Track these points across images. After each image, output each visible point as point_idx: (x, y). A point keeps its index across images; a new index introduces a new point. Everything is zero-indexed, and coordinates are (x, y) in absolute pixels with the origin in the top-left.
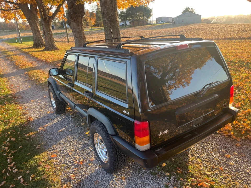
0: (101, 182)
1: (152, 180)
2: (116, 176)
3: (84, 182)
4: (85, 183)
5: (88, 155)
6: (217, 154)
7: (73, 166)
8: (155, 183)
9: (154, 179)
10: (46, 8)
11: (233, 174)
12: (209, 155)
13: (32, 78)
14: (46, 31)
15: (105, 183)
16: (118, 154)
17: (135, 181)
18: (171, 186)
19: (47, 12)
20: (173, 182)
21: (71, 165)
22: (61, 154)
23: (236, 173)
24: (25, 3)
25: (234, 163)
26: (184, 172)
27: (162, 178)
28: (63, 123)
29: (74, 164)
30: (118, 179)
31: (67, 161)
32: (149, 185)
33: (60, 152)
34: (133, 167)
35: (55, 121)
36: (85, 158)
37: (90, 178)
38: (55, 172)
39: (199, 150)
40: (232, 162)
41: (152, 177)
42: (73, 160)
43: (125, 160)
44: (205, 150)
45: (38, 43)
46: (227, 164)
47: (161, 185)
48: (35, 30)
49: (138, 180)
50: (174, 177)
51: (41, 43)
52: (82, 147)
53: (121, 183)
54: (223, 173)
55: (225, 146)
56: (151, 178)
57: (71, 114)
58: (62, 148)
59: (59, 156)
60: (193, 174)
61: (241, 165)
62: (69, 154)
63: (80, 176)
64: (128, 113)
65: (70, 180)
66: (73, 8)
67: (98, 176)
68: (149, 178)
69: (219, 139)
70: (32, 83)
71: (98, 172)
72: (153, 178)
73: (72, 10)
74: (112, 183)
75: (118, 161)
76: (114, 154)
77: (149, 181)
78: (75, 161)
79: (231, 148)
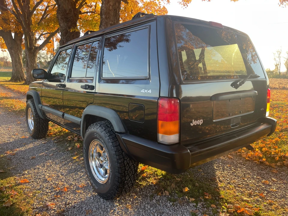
0: (96, 212)
1: (171, 208)
2: (118, 204)
3: (69, 212)
4: (71, 213)
5: (75, 181)
6: (252, 181)
7: (54, 193)
8: (176, 211)
9: (174, 206)
10: (33, 38)
11: (279, 201)
12: (242, 181)
13: (5, 106)
14: (30, 63)
15: (102, 213)
16: (126, 164)
17: (147, 210)
18: (200, 214)
19: (34, 42)
20: (202, 210)
21: (50, 192)
22: (35, 179)
23: (282, 199)
24: (9, 30)
25: (276, 189)
26: (214, 198)
27: (185, 205)
28: (41, 148)
29: (54, 191)
30: (122, 208)
31: (44, 187)
32: (168, 214)
33: (35, 178)
34: (143, 194)
35: (31, 146)
36: (72, 184)
37: (79, 207)
38: (25, 200)
39: (228, 176)
40: (273, 189)
41: (171, 203)
42: (53, 186)
43: (134, 176)
44: (236, 176)
45: (17, 77)
46: (267, 190)
47: (186, 214)
48: (16, 61)
49: (152, 209)
50: (202, 203)
51: (21, 77)
52: (67, 172)
53: (126, 213)
54: (266, 200)
55: (259, 173)
56: (170, 205)
57: (53, 139)
58: (38, 173)
59: (33, 182)
60: (228, 200)
61: (285, 192)
62: (48, 180)
63: (64, 205)
64: (149, 92)
65: (47, 209)
66: (66, 36)
67: (91, 205)
68: (166, 206)
69: (250, 166)
70: (4, 110)
71: (91, 200)
72: (172, 205)
73: (65, 38)
74: (113, 213)
75: (125, 174)
76: (120, 163)
77: (167, 209)
78: (56, 188)
79: (268, 175)
